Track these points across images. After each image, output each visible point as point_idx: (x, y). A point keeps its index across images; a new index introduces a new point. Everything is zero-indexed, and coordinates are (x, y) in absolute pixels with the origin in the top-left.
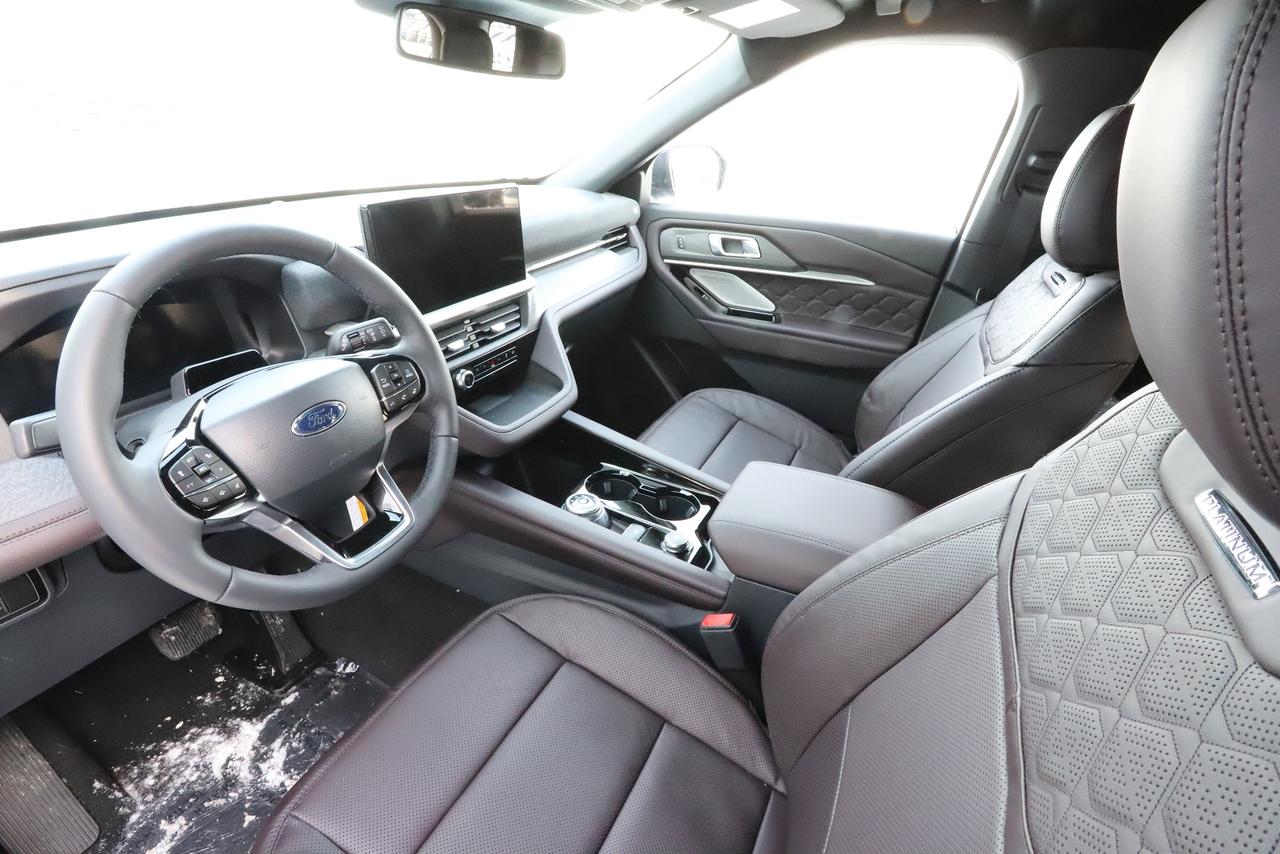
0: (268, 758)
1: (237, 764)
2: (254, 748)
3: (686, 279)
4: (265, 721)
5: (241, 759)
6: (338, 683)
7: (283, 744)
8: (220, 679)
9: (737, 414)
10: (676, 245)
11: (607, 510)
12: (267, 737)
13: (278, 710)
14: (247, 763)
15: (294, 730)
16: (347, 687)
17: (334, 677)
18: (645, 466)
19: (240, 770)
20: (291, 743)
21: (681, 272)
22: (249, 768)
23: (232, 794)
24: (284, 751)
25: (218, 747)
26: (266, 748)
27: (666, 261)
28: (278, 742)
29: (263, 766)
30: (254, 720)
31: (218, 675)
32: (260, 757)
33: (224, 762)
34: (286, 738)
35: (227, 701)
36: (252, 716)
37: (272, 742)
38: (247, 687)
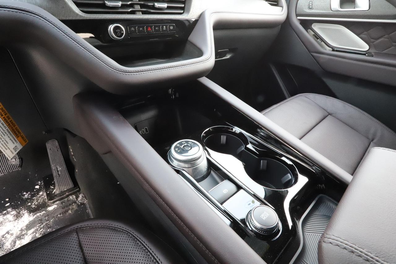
0: (23, 238)
1: (9, 236)
2: (22, 230)
3: (309, 30)
4: (35, 216)
5: (12, 235)
6: (74, 207)
7: (33, 233)
8: (37, 187)
9: (328, 111)
10: (307, 7)
11: (208, 160)
12: (30, 226)
13: (44, 212)
14: (13, 238)
15: (42, 226)
16: (76, 210)
17: (75, 202)
18: (259, 130)
19: (8, 241)
20: (36, 233)
21: (307, 24)
22: (12, 240)
24: (31, 236)
25: (8, 224)
26: (26, 232)
27: (298, 18)
28: (33, 230)
30: (31, 214)
31: (38, 185)
32: (20, 236)
33: (4, 233)
34: (37, 230)
35: (31, 199)
36: (32, 211)
37: (30, 229)
38: (42, 195)
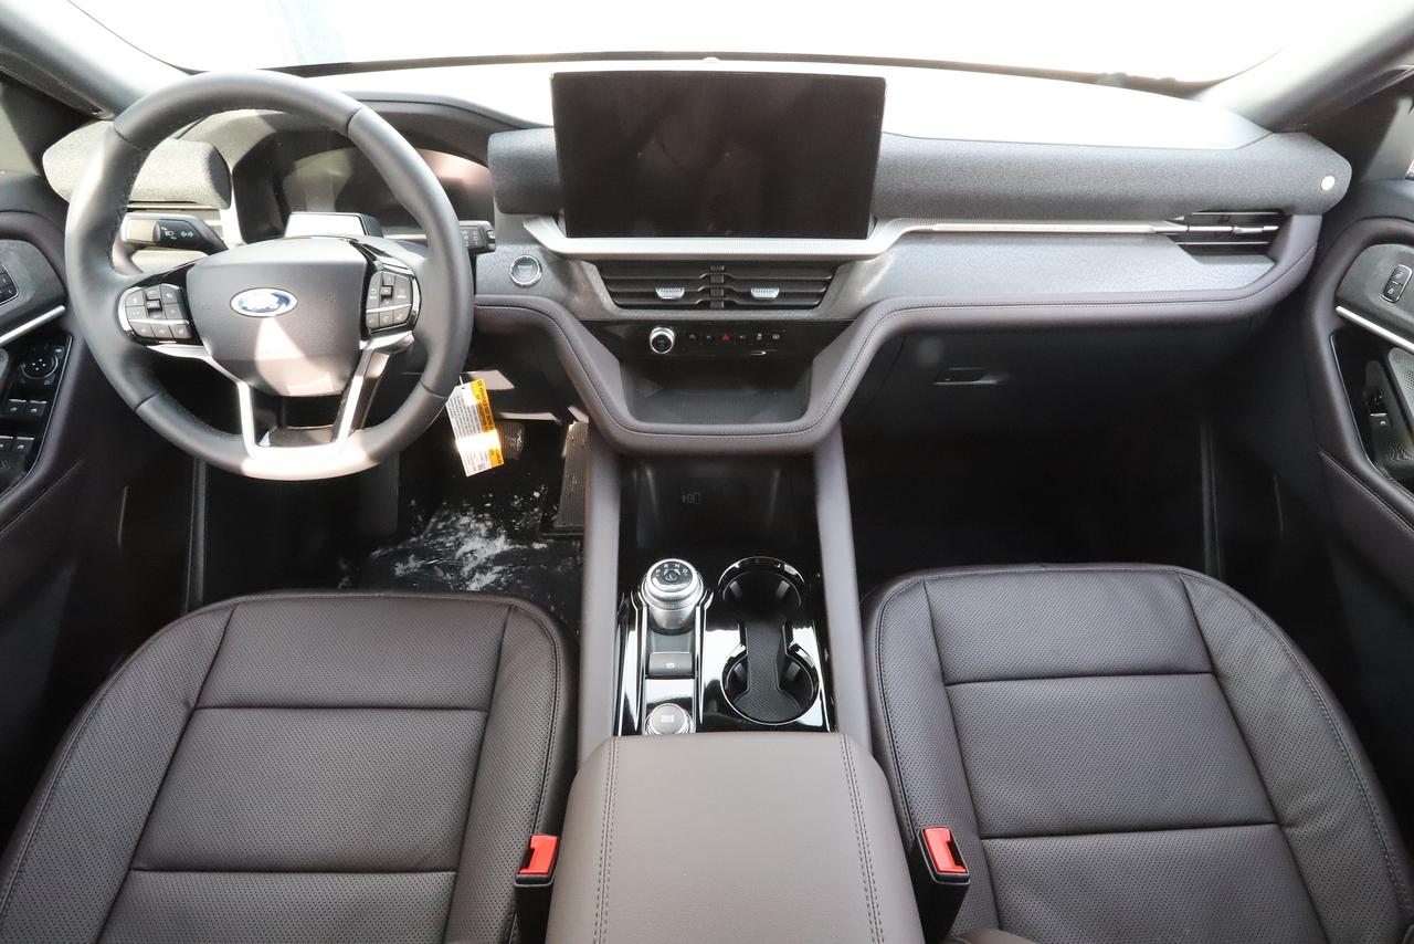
0: (485, 573)
1: (471, 559)
2: (488, 559)
3: (1375, 364)
4: (511, 547)
5: (475, 558)
6: (570, 563)
7: (498, 573)
8: (537, 494)
10: (1380, 285)
12: (500, 559)
13: (525, 547)
14: (474, 564)
15: (514, 569)
19: (468, 564)
20: (503, 576)
22: (472, 568)
23: (448, 575)
24: (494, 577)
25: (477, 538)
26: (491, 565)
27: (1341, 310)
28: (500, 568)
29: (477, 575)
30: (509, 541)
31: (538, 491)
32: (483, 569)
33: (469, 551)
34: (505, 571)
35: (518, 514)
36: (512, 536)
37: (498, 565)
38: (536, 514)
